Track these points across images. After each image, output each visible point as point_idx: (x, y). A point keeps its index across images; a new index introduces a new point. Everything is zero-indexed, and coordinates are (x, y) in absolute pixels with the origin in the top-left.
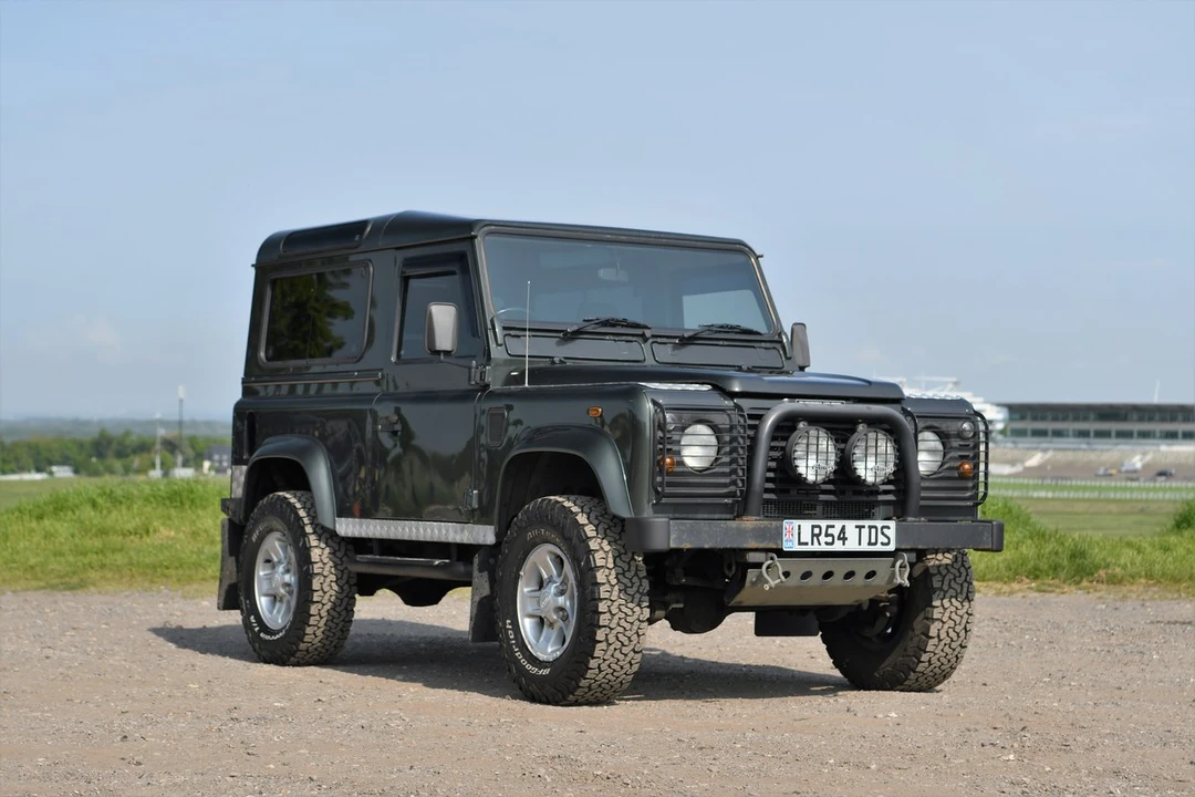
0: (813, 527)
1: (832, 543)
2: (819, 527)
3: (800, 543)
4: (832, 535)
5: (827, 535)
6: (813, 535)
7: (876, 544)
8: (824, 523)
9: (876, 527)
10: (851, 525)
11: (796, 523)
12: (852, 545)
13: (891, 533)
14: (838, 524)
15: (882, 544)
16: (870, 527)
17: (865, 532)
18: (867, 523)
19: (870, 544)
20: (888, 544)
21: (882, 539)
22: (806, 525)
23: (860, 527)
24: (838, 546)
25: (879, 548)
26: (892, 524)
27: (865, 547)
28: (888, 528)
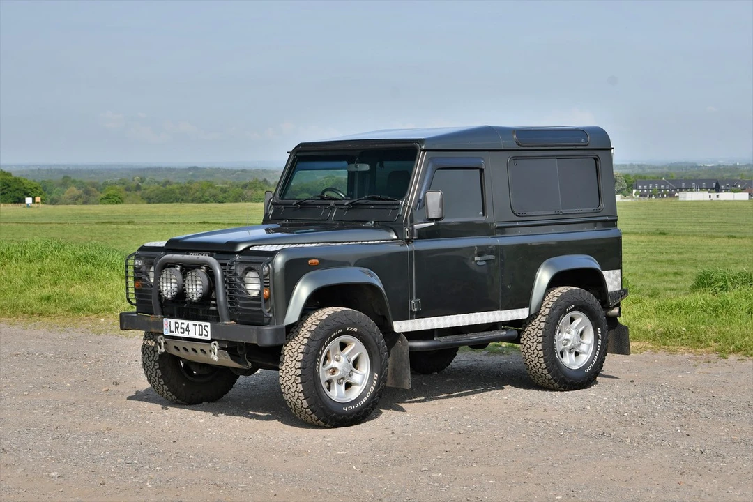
0: (176, 323)
1: (183, 333)
2: (178, 323)
3: (171, 332)
4: (183, 328)
5: (182, 328)
6: (176, 327)
7: (202, 335)
8: (180, 321)
9: (201, 326)
10: (191, 323)
11: (169, 320)
12: (191, 335)
13: (208, 329)
14: (186, 322)
15: (205, 335)
16: (200, 325)
17: (197, 327)
18: (198, 323)
19: (200, 335)
20: (207, 336)
21: (205, 333)
22: (173, 321)
23: (195, 325)
24: (186, 335)
25: (203, 337)
26: (208, 324)
27: (197, 337)
28: (207, 326)
